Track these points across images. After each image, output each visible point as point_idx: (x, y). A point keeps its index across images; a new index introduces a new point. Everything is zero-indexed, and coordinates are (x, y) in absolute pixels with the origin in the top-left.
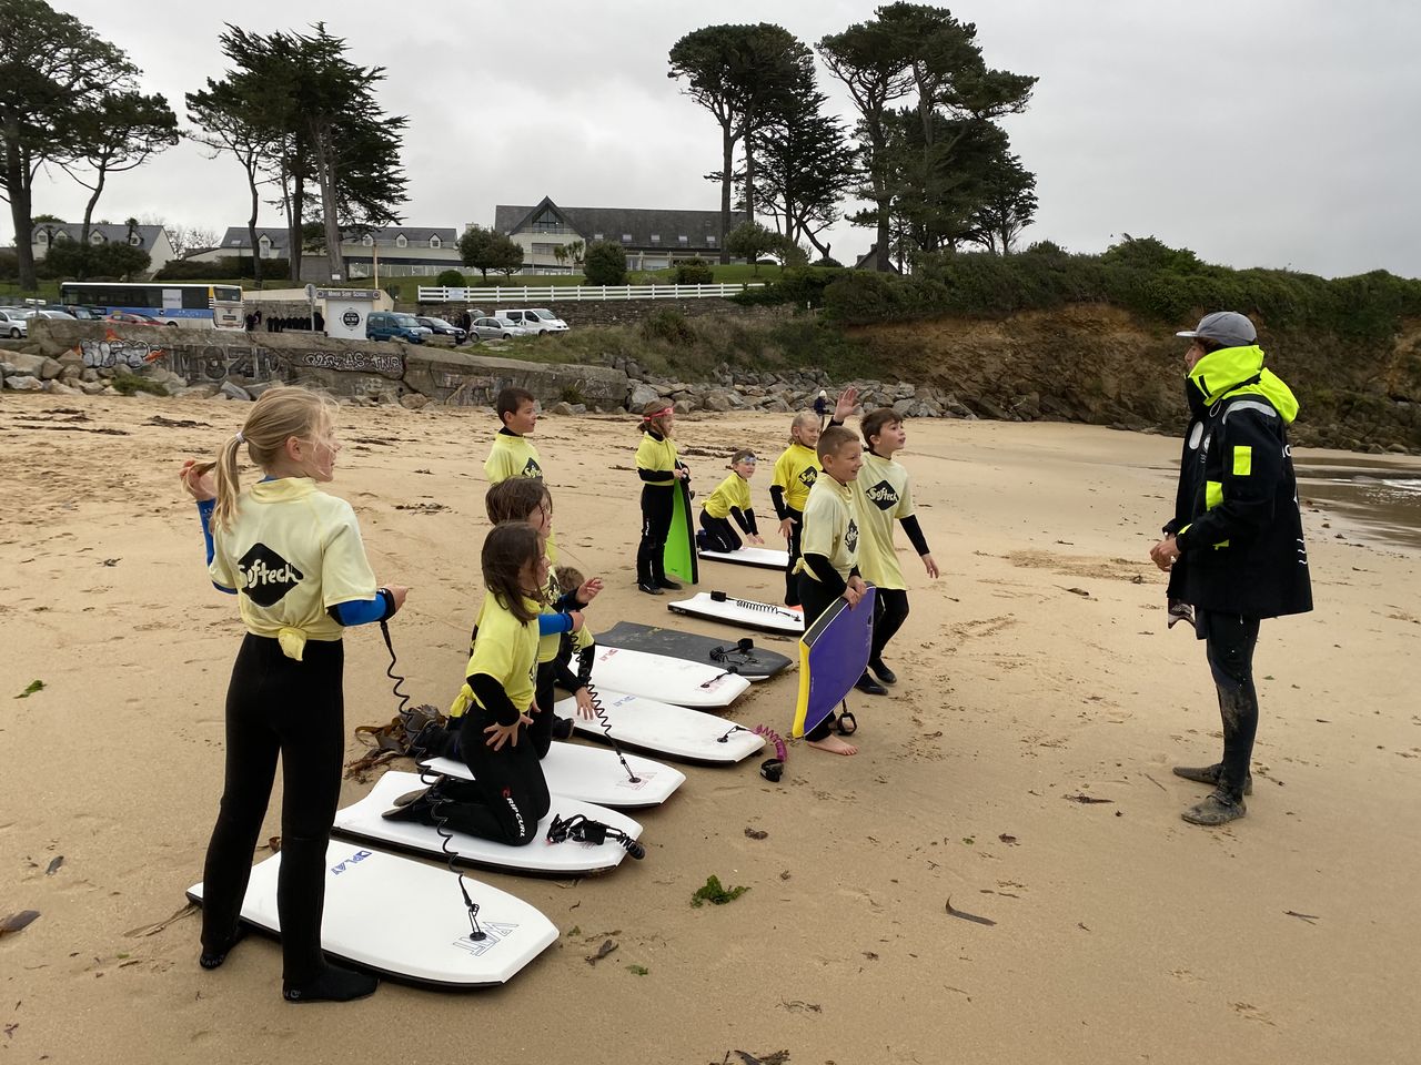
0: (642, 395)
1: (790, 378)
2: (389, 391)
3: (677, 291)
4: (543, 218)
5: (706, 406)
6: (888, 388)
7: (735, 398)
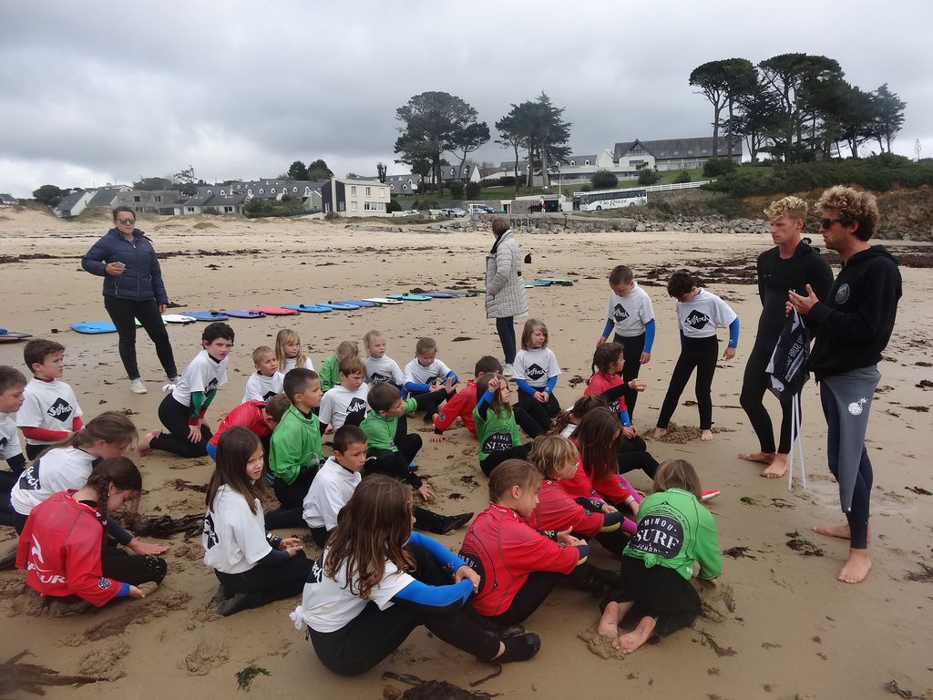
0: (640, 226)
1: (708, 219)
2: (561, 229)
3: (671, 187)
4: (635, 149)
5: (664, 230)
6: (751, 222)
7: (676, 227)
